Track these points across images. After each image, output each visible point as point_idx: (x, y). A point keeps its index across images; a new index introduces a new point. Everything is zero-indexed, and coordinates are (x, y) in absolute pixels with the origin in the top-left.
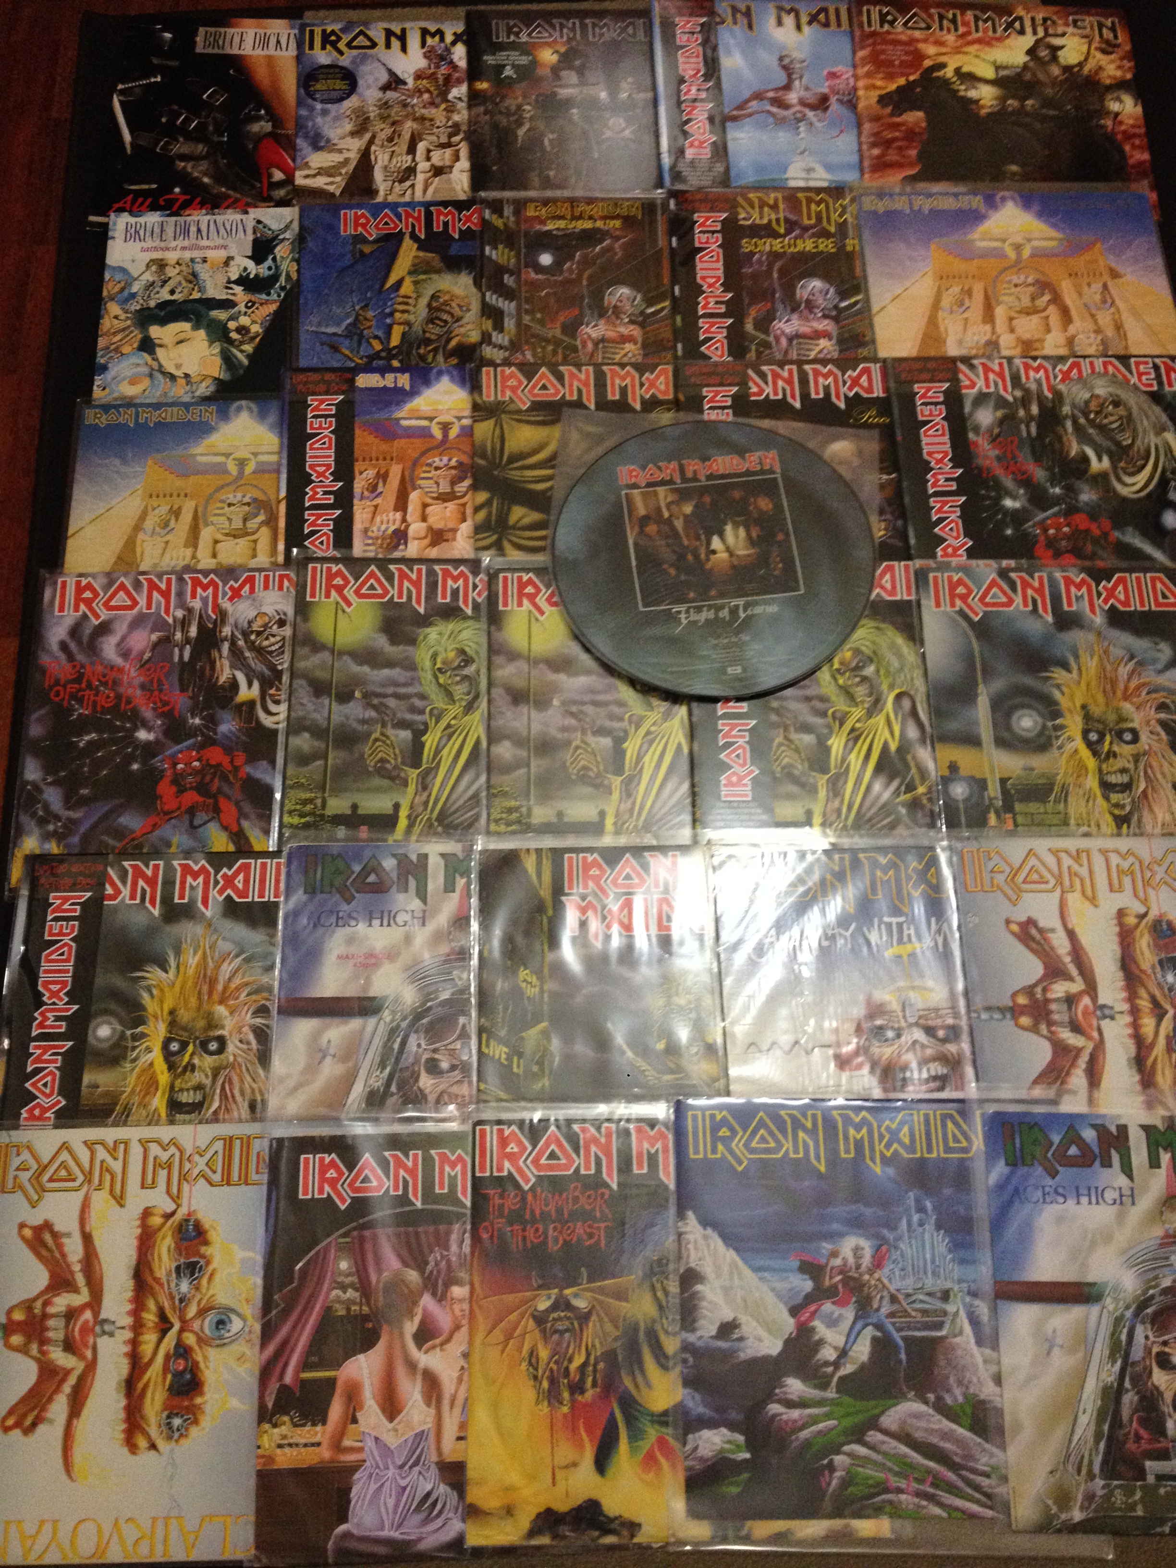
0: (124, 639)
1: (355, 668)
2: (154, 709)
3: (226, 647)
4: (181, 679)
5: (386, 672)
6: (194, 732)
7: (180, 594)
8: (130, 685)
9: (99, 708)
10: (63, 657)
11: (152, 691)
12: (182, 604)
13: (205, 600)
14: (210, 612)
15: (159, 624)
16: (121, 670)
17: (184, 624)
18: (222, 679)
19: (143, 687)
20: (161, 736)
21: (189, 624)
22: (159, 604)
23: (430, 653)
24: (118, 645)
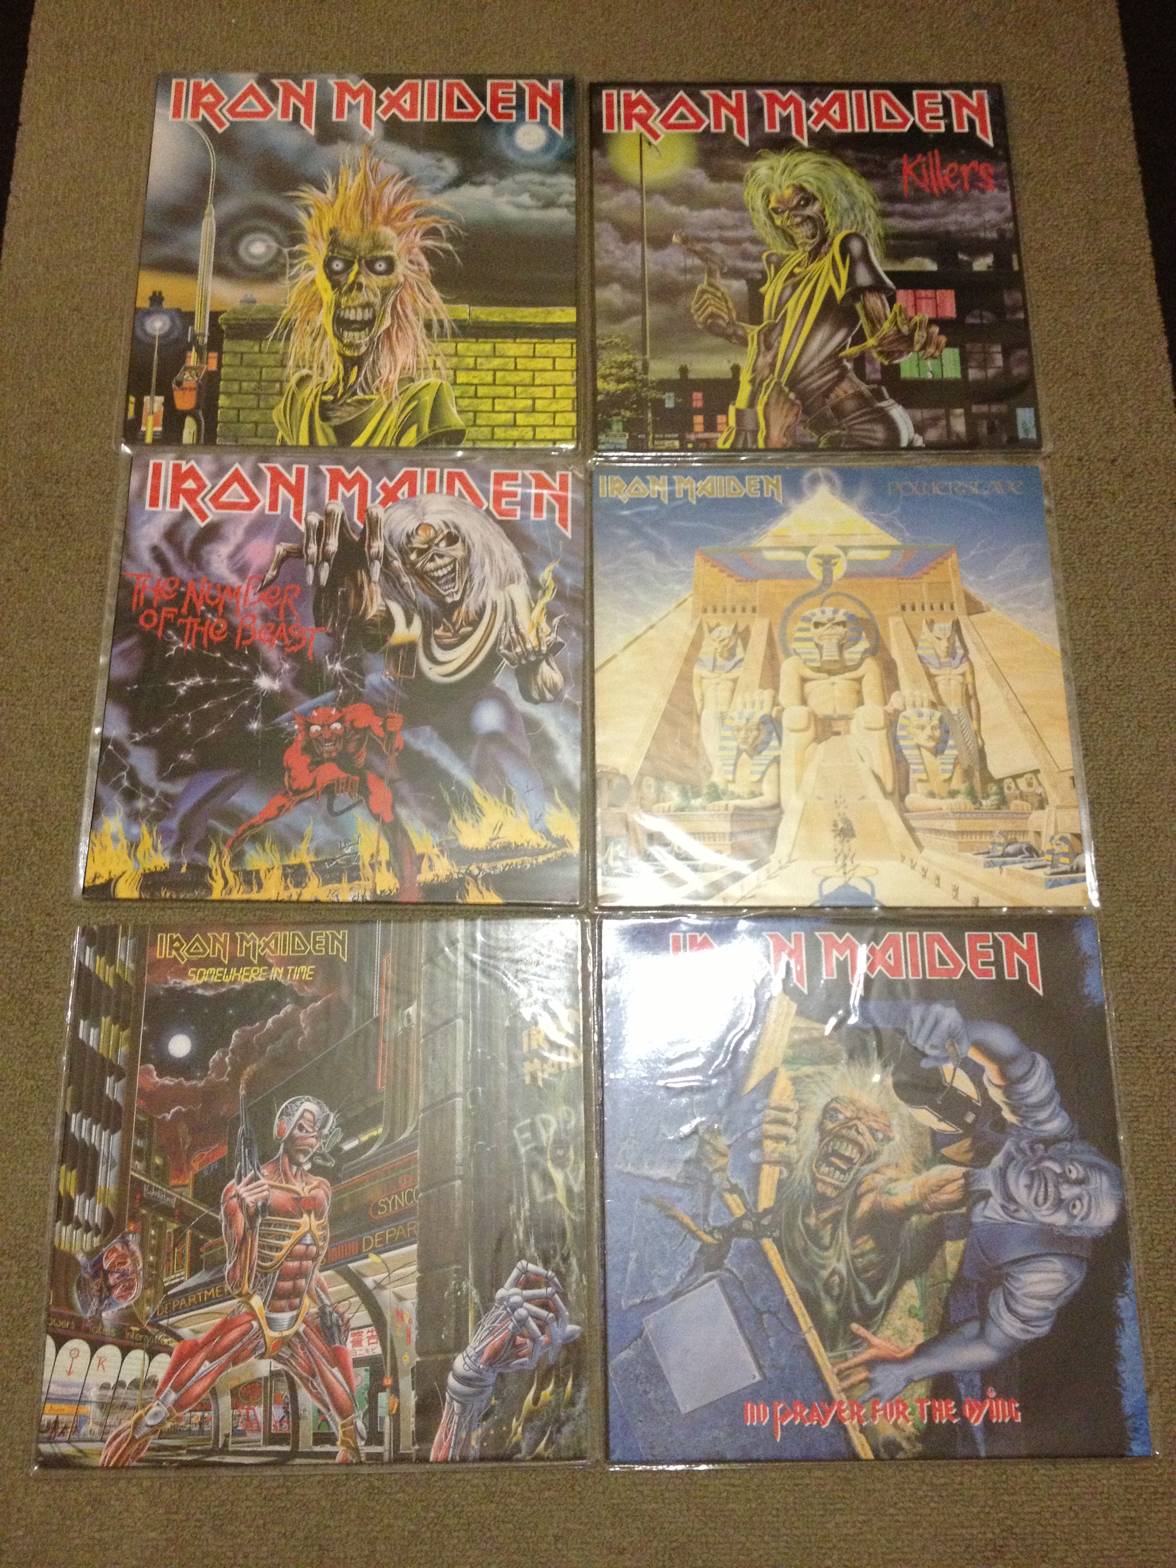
0: (239, 548)
1: (671, 210)
2: (282, 648)
3: (376, 569)
4: (316, 608)
5: (708, 214)
6: (335, 681)
7: (315, 492)
8: (248, 613)
9: (205, 642)
10: (156, 569)
11: (277, 624)
12: (317, 505)
13: (349, 503)
14: (355, 519)
15: (286, 532)
16: (234, 592)
17: (321, 532)
18: (372, 612)
19: (265, 616)
20: (289, 686)
21: (328, 534)
22: (286, 505)
23: (761, 190)
24: (231, 557)
